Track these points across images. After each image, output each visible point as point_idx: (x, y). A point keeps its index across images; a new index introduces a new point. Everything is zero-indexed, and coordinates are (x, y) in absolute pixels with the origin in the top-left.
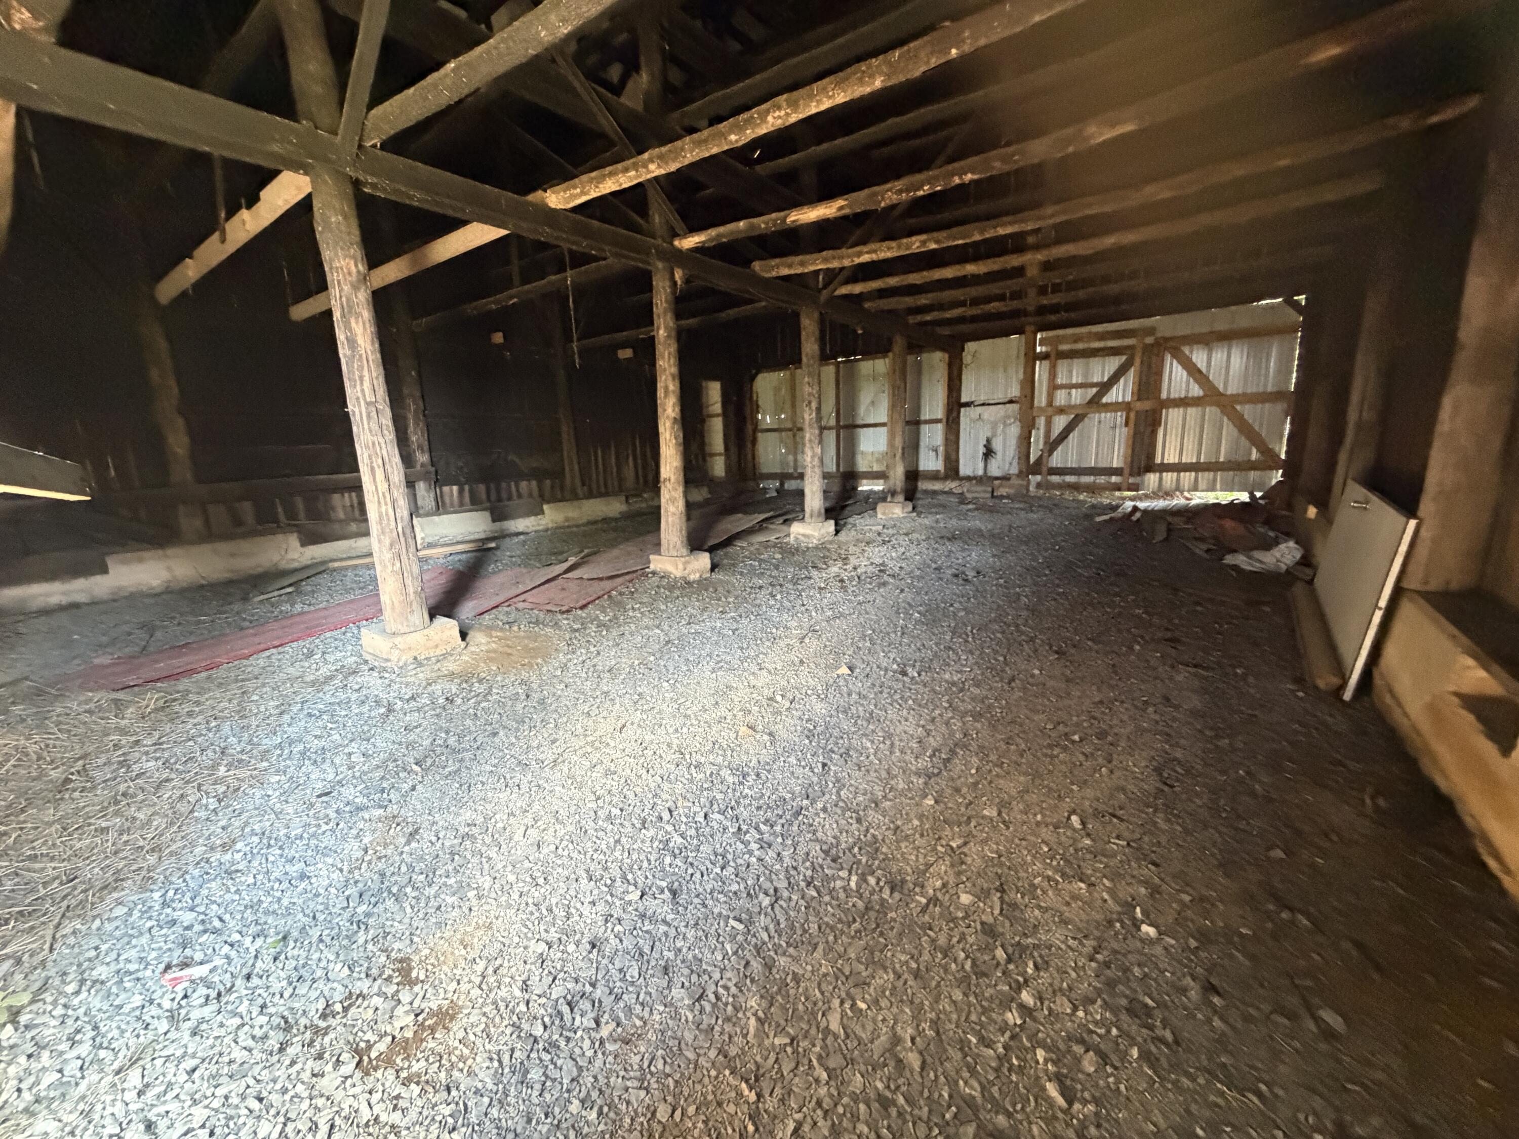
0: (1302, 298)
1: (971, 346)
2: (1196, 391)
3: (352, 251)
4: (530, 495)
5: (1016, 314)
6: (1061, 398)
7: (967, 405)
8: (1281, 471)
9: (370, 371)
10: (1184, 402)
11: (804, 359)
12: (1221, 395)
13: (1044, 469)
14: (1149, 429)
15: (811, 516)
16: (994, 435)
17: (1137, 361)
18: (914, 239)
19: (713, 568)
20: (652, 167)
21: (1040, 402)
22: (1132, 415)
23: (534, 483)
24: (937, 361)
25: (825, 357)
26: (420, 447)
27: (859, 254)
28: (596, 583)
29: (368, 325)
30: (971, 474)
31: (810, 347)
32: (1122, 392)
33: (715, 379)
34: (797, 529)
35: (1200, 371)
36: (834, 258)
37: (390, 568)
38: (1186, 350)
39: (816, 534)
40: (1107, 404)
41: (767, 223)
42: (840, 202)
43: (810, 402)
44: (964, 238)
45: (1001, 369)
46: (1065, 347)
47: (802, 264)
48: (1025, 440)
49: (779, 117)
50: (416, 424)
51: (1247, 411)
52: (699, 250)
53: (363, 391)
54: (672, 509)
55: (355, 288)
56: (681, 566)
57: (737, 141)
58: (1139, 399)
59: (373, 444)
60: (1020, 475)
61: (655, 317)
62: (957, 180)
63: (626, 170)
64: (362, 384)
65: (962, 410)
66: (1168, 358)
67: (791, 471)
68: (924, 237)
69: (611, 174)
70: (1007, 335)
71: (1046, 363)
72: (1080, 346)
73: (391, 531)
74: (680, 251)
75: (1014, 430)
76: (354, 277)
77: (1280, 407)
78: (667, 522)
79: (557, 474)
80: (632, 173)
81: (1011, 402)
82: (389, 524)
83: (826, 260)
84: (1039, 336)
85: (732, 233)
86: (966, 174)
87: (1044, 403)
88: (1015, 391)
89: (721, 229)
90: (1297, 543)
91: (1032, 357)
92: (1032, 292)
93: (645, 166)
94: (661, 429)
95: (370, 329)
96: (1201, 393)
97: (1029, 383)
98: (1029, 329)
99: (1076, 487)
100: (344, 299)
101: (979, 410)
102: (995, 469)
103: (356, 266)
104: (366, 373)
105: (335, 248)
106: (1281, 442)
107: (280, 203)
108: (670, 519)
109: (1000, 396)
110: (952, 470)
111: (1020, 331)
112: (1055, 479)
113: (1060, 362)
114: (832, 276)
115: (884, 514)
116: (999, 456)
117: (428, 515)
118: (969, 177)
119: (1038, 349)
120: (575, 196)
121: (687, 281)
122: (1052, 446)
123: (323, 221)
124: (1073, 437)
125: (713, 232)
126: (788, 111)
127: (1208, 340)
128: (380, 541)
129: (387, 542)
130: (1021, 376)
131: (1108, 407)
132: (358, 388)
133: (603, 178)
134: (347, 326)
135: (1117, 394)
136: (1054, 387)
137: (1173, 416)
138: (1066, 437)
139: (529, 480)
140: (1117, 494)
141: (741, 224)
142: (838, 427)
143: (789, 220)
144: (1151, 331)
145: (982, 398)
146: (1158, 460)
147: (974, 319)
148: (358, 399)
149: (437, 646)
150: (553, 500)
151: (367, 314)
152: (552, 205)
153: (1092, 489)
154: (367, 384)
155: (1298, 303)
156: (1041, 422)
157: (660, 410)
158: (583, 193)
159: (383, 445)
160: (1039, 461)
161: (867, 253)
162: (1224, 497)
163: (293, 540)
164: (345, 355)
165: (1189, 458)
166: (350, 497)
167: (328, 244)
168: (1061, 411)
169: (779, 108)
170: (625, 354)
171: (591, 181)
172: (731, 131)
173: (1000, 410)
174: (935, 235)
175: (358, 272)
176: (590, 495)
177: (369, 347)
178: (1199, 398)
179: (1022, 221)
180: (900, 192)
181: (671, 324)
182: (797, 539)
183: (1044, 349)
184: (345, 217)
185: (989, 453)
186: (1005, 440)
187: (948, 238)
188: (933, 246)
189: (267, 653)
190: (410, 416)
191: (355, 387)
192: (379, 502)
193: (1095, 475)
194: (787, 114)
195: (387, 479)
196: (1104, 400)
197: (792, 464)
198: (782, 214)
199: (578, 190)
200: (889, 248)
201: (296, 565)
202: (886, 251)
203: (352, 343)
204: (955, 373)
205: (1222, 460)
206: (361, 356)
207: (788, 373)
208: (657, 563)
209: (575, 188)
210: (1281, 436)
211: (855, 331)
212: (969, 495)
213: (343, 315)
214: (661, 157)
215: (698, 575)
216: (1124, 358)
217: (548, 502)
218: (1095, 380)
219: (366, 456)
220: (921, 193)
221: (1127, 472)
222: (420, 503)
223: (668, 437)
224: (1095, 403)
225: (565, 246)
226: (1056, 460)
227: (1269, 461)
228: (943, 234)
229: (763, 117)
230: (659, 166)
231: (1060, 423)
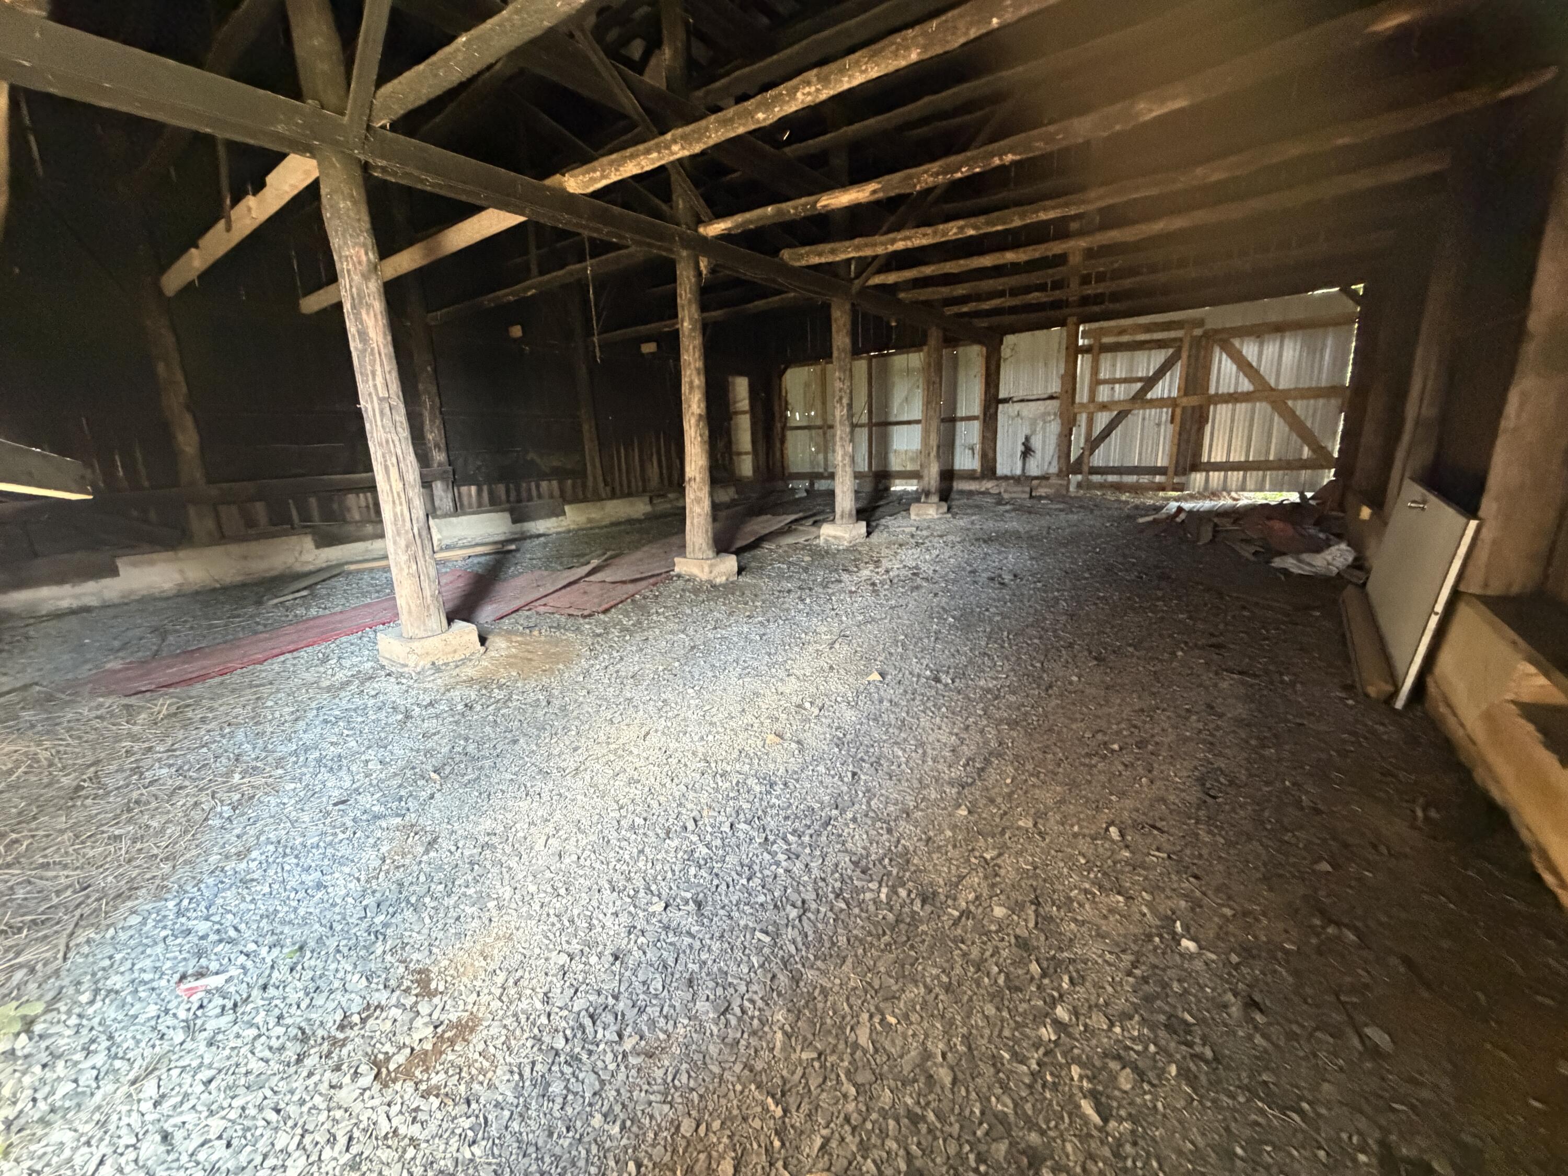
0: (1360, 288)
1: (1009, 339)
2: (1246, 385)
3: (362, 239)
4: (551, 496)
5: (1057, 305)
6: (1103, 394)
7: (1006, 401)
8: (1333, 470)
9: (382, 365)
10: (1233, 398)
11: (835, 354)
12: (1272, 389)
13: (1085, 469)
14: (1195, 427)
15: (842, 517)
16: (1034, 432)
17: (1184, 355)
18: (951, 224)
19: (741, 571)
20: (675, 148)
21: (1082, 397)
22: (1178, 411)
23: (555, 483)
24: (974, 355)
25: (856, 352)
26: (437, 446)
27: (893, 241)
28: (619, 586)
29: (379, 317)
30: (1009, 474)
31: (841, 340)
32: (1167, 387)
33: (741, 374)
34: (827, 531)
35: (1250, 365)
36: (866, 245)
37: (406, 571)
38: (1236, 342)
39: (847, 536)
40: (1151, 400)
41: (796, 208)
42: (873, 186)
43: (841, 398)
44: (1004, 223)
45: (1041, 364)
46: (1106, 340)
47: (833, 252)
48: (1065, 436)
49: (809, 94)
50: (432, 421)
51: (1300, 407)
52: (725, 237)
53: (375, 386)
54: (697, 509)
55: (366, 277)
56: (706, 569)
57: (764, 119)
58: (1186, 394)
59: (387, 442)
60: (1060, 474)
61: (679, 309)
62: (997, 161)
63: (648, 152)
64: (374, 379)
65: (1000, 406)
66: (1217, 350)
67: (821, 470)
68: (961, 223)
69: (632, 157)
70: (1047, 325)
71: (1088, 357)
72: (1125, 338)
73: (407, 532)
74: (704, 239)
75: (1054, 427)
76: (364, 267)
77: (1335, 402)
78: (692, 523)
79: (579, 474)
80: (655, 155)
81: (1051, 398)
82: (404, 525)
83: (858, 248)
84: (1081, 328)
85: (760, 219)
86: (1006, 154)
87: (1085, 400)
88: (1055, 387)
89: (748, 215)
90: (1349, 545)
91: (1074, 351)
92: (1074, 284)
93: (668, 147)
94: (686, 426)
95: (382, 321)
96: (1251, 388)
97: (1070, 378)
98: (1072, 320)
99: (1118, 487)
100: (354, 290)
101: (1017, 406)
102: (1034, 468)
103: (367, 254)
104: (378, 367)
105: (344, 236)
106: (1334, 438)
107: (287, 188)
108: (696, 521)
109: (1039, 391)
110: (989, 470)
111: (1062, 324)
112: (1096, 478)
113: (1103, 356)
114: (864, 264)
115: (917, 515)
116: (1039, 454)
117: (446, 515)
118: (1010, 157)
119: (1081, 342)
120: (594, 181)
121: (713, 271)
122: (1093, 444)
123: (331, 207)
124: (1116, 434)
125: (739, 218)
126: (819, 86)
127: (1259, 332)
128: (395, 543)
129: (403, 543)
130: (1062, 371)
131: (1155, 403)
132: (371, 382)
133: (623, 161)
134: (358, 318)
135: (1163, 391)
136: (1096, 382)
137: (1221, 414)
138: (1109, 435)
139: (549, 480)
140: (1161, 494)
141: (769, 209)
142: (870, 425)
143: (819, 205)
144: (1200, 323)
145: (1021, 394)
146: (1205, 459)
147: (1013, 310)
148: (370, 394)
149: (455, 651)
150: (575, 500)
151: (378, 305)
152: (571, 191)
153: (1136, 489)
154: (379, 380)
155: (1356, 291)
156: (1083, 419)
157: (684, 406)
158: (603, 177)
159: (397, 443)
160: (1080, 460)
161: (902, 240)
162: (1273, 498)
163: (308, 542)
164: (356, 348)
165: (1237, 456)
166: (366, 499)
167: (336, 232)
168: (1104, 407)
169: (809, 83)
170: (649, 348)
171: (611, 163)
172: (758, 108)
173: (1040, 407)
174: (973, 220)
175: (369, 260)
176: (613, 496)
177: (381, 340)
178: (1248, 393)
179: (1067, 205)
180: (937, 174)
181: (696, 316)
182: (827, 541)
183: (1086, 342)
184: (355, 203)
185: (1027, 451)
186: (1044, 437)
187: (988, 224)
188: (971, 232)
189: (282, 658)
190: (426, 414)
191: (367, 381)
192: (394, 502)
193: (1138, 474)
194: (818, 90)
195: (402, 478)
196: (1149, 396)
197: (822, 462)
198: (811, 199)
199: (598, 174)
200: (924, 235)
201: (311, 567)
202: (920, 238)
203: (363, 335)
204: (993, 368)
205: (1271, 458)
206: (372, 349)
207: (818, 368)
208: (682, 566)
209: (594, 171)
210: (1335, 433)
211: (888, 323)
212: (1006, 496)
213: (354, 307)
214: (684, 137)
215: (724, 578)
216: (1171, 351)
217: (570, 502)
218: (1140, 375)
219: (379, 454)
220: (959, 175)
221: (1171, 471)
222: (437, 503)
223: (693, 434)
224: (1139, 399)
225: (586, 233)
226: (1098, 459)
227: (1321, 459)
228: (982, 219)
229: (793, 92)
230: (683, 148)
231: (1102, 420)
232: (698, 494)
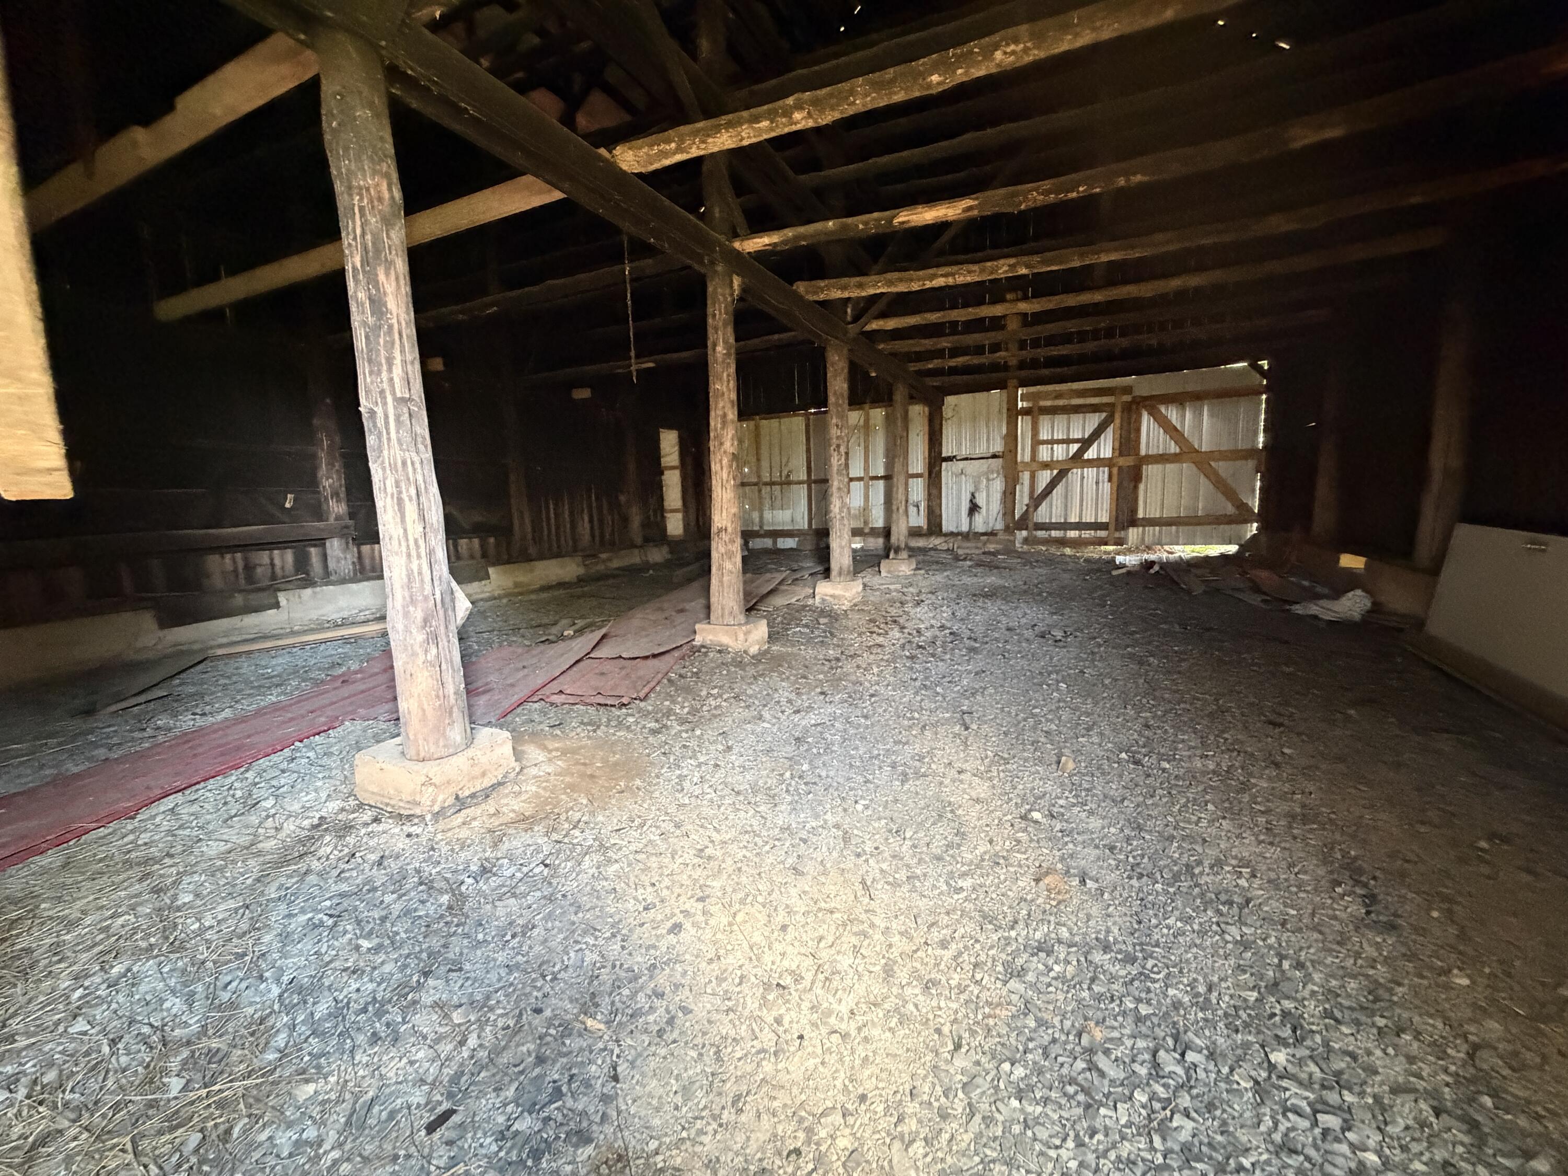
0: (1265, 364)
1: (950, 400)
2: (1173, 448)
3: (384, 165)
4: (472, 557)
5: (995, 367)
6: (1044, 453)
7: (950, 459)
8: (1255, 525)
9: (402, 351)
10: (1162, 459)
11: (832, 399)
12: (1197, 451)
13: (1031, 525)
14: (1132, 485)
15: (840, 574)
16: (977, 488)
17: (1117, 421)
20: (797, 116)
21: (1023, 455)
22: (1115, 470)
23: (476, 542)
24: (918, 412)
25: (856, 400)
26: (335, 494)
27: (933, 277)
29: (402, 282)
30: (955, 530)
31: (838, 385)
32: (1104, 448)
34: (824, 589)
35: (1175, 429)
36: (901, 280)
38: (1163, 409)
39: (847, 594)
40: (1088, 460)
41: (866, 223)
42: (967, 202)
45: (983, 424)
46: (1043, 403)
48: (1009, 495)
49: (1013, 53)
50: (330, 464)
51: (1222, 467)
53: (391, 380)
54: (728, 565)
55: (387, 222)
57: (939, 84)
58: (1121, 455)
59: (404, 463)
60: (1007, 529)
61: (710, 331)
62: (1122, 182)
63: (756, 119)
64: (390, 370)
65: (944, 464)
66: (1145, 417)
67: (756, 528)
69: (730, 125)
70: (987, 388)
71: (1028, 419)
72: (1061, 402)
75: (998, 486)
76: (385, 207)
77: (1251, 464)
78: (721, 581)
80: (765, 124)
81: (994, 456)
83: (890, 283)
84: (1020, 392)
85: (817, 233)
86: (1134, 174)
87: (1027, 458)
88: (998, 446)
89: (802, 230)
91: (1013, 413)
92: (1014, 347)
93: (787, 113)
95: (406, 289)
96: (1178, 450)
97: (1011, 437)
98: (1012, 383)
99: (1063, 542)
100: (369, 237)
101: (961, 464)
102: (980, 523)
103: (390, 189)
104: (397, 354)
105: (358, 159)
106: (1254, 497)
108: (726, 579)
109: (981, 450)
110: (934, 526)
111: (1002, 386)
112: (1041, 534)
113: (1041, 417)
116: (984, 511)
117: (343, 581)
119: (1020, 405)
120: (665, 154)
122: (1037, 500)
123: (342, 112)
124: (1058, 491)
125: (789, 233)
126: (1029, 44)
127: (1179, 399)
129: (419, 615)
130: (1004, 431)
131: (1091, 463)
132: (384, 375)
133: (717, 129)
134: (372, 280)
135: (1099, 451)
136: (1037, 443)
137: (1151, 471)
138: (1051, 492)
139: (470, 538)
140: (1103, 548)
141: (831, 223)
142: (809, 482)
143: (896, 221)
144: (1127, 390)
145: (964, 453)
146: (1141, 515)
147: (954, 371)
148: (382, 392)
149: (484, 774)
150: (497, 562)
151: (401, 265)
152: (624, 167)
153: (1077, 543)
154: (397, 371)
155: (1261, 367)
156: (1026, 477)
157: (712, 444)
158: (679, 150)
159: (418, 465)
160: (1025, 516)
161: (942, 276)
162: (1214, 550)
163: (148, 620)
164: (364, 324)
166: (234, 561)
167: (346, 149)
168: (1046, 466)
169: (1016, 41)
170: (582, 394)
171: (695, 133)
172: (934, 69)
173: (983, 465)
175: (392, 198)
176: (541, 557)
177: (403, 316)
178: (1176, 454)
180: (1048, 192)
182: (823, 600)
183: (1025, 404)
184: (377, 115)
185: (974, 508)
186: (988, 496)
189: (169, 802)
190: (322, 455)
191: (379, 373)
192: (409, 555)
193: (1080, 530)
196: (1086, 456)
197: (757, 520)
198: (887, 213)
199: (673, 145)
200: (969, 272)
202: (965, 275)
203: (378, 305)
204: (937, 427)
205: (1200, 513)
206: (391, 327)
207: (752, 423)
208: (705, 635)
209: (668, 141)
210: (1254, 491)
211: (868, 373)
212: (960, 552)
213: (365, 261)
214: (815, 103)
216: (1104, 415)
217: (494, 565)
218: (1076, 437)
219: (390, 482)
220: (1074, 195)
221: (1112, 527)
222: (332, 565)
223: (725, 476)
224: (1077, 459)
225: (627, 226)
226: (1042, 514)
227: (1243, 515)
229: (988, 54)
230: (810, 115)
231: (1045, 477)
232: (730, 547)
